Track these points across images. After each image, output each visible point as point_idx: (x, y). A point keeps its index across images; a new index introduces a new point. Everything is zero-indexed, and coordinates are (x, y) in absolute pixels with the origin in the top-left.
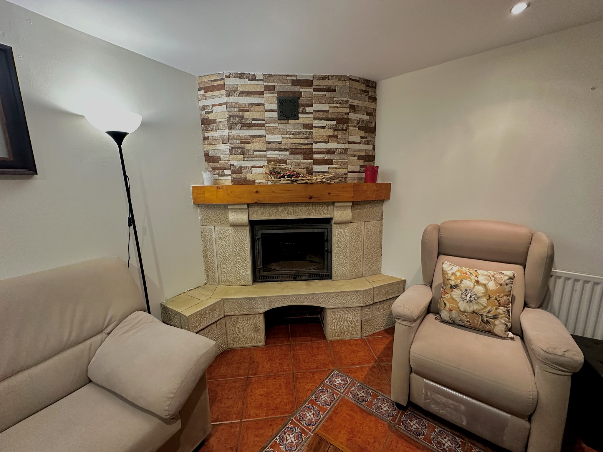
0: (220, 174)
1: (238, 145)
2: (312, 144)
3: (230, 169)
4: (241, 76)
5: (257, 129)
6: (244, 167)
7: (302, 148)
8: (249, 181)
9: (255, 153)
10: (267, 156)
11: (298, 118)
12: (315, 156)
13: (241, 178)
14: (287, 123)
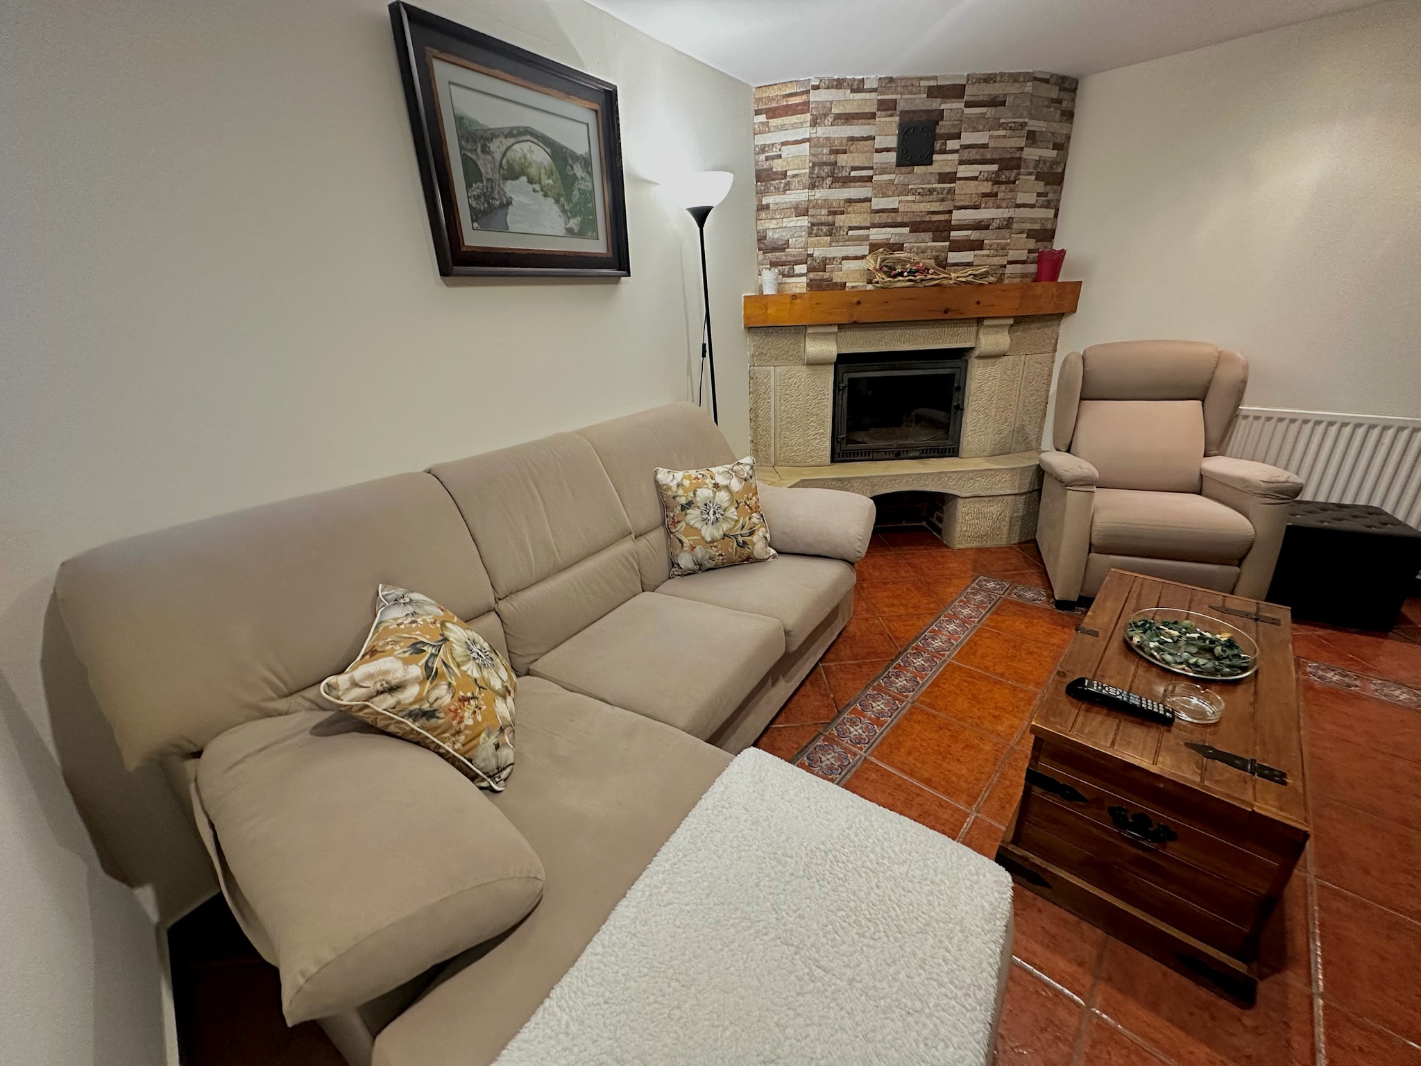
0: (786, 273)
1: (823, 219)
2: (950, 212)
3: (806, 263)
4: (839, 84)
5: (858, 187)
6: (830, 259)
7: (933, 219)
8: (836, 284)
9: (851, 233)
10: (871, 237)
11: (931, 163)
12: (953, 234)
13: (822, 280)
14: (912, 172)
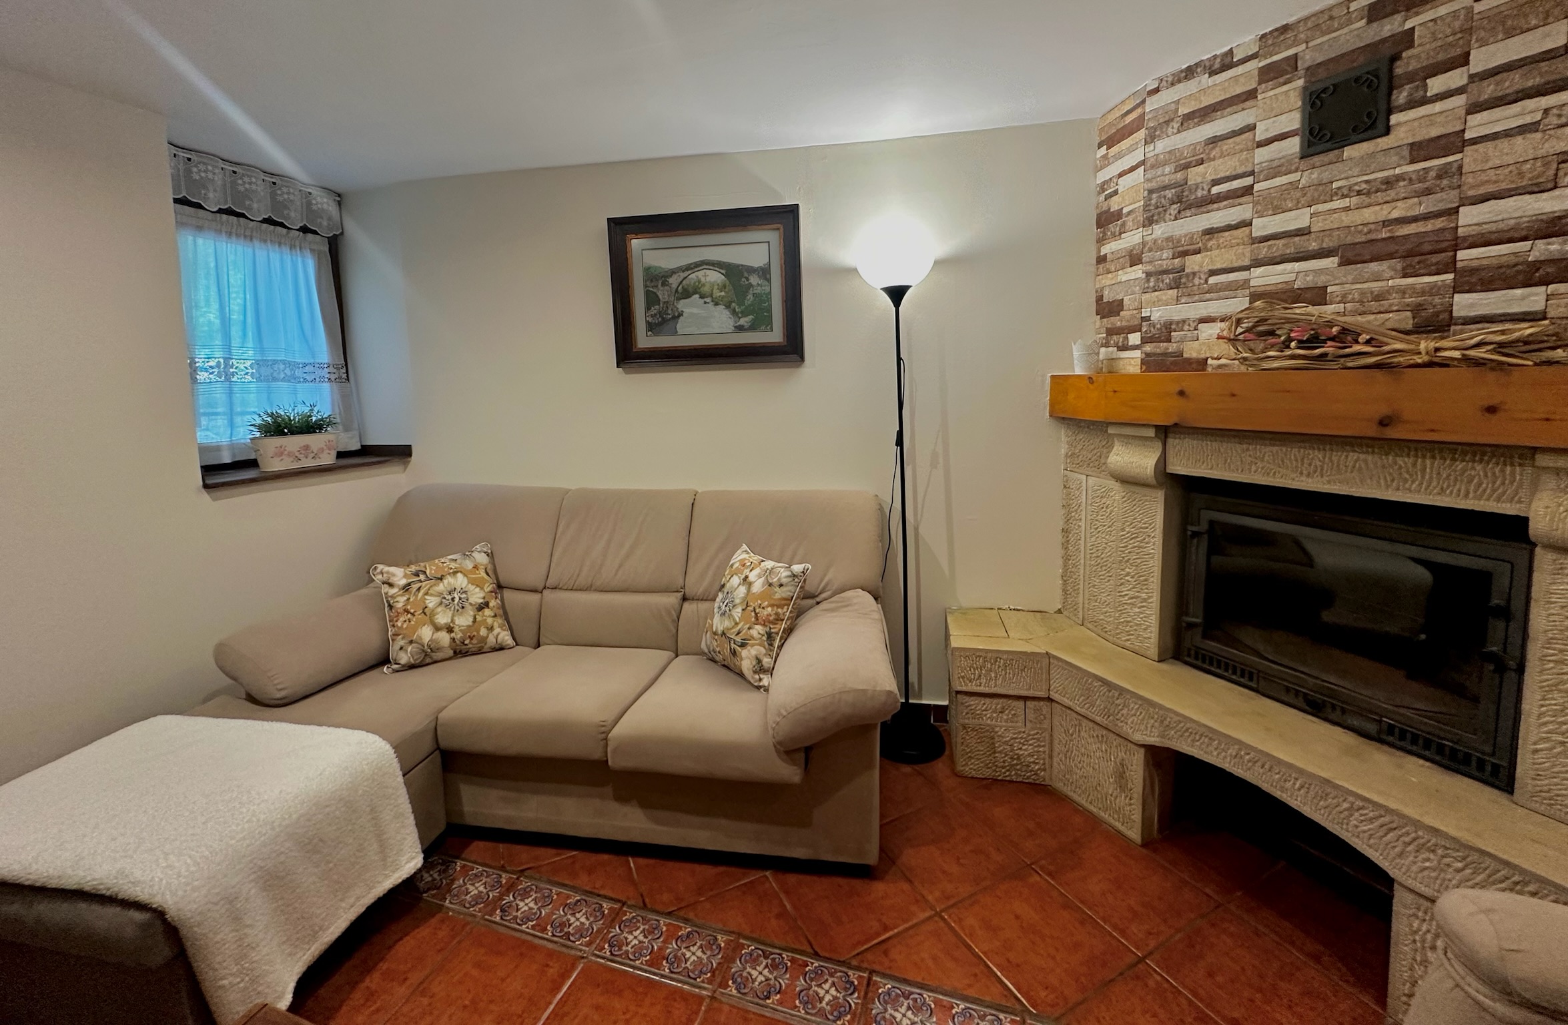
0: (1120, 344)
1: (1165, 264)
2: (1456, 211)
3: (1140, 331)
4: (1189, 73)
5: (1226, 207)
6: (1178, 323)
7: (1398, 234)
8: (1189, 361)
9: (1212, 280)
10: (1252, 283)
11: (1387, 131)
12: (1462, 255)
13: (1165, 354)
14: (1339, 160)
